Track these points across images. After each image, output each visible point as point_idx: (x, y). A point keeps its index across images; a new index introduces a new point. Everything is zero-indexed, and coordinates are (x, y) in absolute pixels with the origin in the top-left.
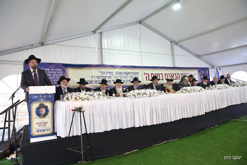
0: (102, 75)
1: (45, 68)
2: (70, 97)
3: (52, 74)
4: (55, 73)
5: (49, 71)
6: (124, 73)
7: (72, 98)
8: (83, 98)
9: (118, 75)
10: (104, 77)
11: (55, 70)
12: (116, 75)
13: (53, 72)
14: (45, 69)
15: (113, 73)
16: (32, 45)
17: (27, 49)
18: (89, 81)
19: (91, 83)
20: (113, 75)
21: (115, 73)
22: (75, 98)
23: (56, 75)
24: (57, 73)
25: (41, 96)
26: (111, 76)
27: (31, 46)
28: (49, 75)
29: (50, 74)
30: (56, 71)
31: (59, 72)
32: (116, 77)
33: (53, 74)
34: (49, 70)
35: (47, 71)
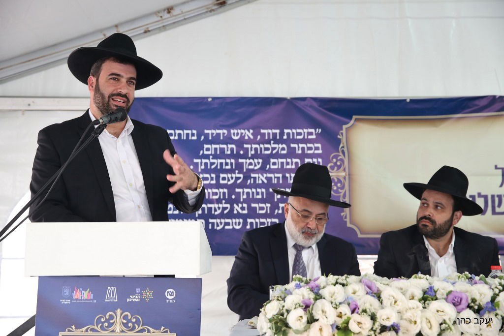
1: (229, 127)
2: (300, 312)
3: (266, 159)
4: (283, 149)
5: (249, 142)
7: (312, 320)
8: (403, 324)
11: (282, 134)
13: (274, 149)
14: (229, 132)
16: (169, 10)
17: (146, 32)
18: (486, 197)
19: (494, 212)
22: (340, 322)
23: (288, 164)
24: (291, 154)
25: (112, 294)
27: (166, 15)
28: (251, 164)
29: (253, 157)
30: (288, 142)
31: (303, 149)
33: (272, 156)
34: (249, 134)
35: (240, 143)
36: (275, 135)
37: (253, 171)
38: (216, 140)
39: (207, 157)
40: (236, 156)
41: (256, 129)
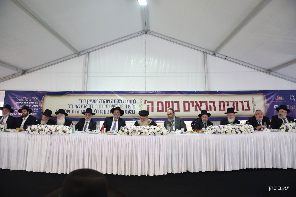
0: (81, 103)
1: (22, 96)
3: (29, 102)
6: (112, 101)
9: (104, 104)
10: (84, 106)
12: (100, 104)
13: (30, 100)
15: (97, 101)
16: (14, 74)
17: (10, 78)
18: (66, 110)
20: (96, 104)
21: (99, 101)
23: (32, 103)
24: (33, 101)
26: (93, 105)
29: (26, 102)
30: (33, 99)
31: (35, 100)
32: (100, 105)
33: (30, 102)
34: (26, 98)
35: (24, 99)
36: (31, 98)
37: (26, 104)
38: (20, 99)
39: (18, 102)
40: (24, 102)
41: (27, 97)
